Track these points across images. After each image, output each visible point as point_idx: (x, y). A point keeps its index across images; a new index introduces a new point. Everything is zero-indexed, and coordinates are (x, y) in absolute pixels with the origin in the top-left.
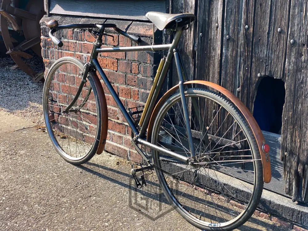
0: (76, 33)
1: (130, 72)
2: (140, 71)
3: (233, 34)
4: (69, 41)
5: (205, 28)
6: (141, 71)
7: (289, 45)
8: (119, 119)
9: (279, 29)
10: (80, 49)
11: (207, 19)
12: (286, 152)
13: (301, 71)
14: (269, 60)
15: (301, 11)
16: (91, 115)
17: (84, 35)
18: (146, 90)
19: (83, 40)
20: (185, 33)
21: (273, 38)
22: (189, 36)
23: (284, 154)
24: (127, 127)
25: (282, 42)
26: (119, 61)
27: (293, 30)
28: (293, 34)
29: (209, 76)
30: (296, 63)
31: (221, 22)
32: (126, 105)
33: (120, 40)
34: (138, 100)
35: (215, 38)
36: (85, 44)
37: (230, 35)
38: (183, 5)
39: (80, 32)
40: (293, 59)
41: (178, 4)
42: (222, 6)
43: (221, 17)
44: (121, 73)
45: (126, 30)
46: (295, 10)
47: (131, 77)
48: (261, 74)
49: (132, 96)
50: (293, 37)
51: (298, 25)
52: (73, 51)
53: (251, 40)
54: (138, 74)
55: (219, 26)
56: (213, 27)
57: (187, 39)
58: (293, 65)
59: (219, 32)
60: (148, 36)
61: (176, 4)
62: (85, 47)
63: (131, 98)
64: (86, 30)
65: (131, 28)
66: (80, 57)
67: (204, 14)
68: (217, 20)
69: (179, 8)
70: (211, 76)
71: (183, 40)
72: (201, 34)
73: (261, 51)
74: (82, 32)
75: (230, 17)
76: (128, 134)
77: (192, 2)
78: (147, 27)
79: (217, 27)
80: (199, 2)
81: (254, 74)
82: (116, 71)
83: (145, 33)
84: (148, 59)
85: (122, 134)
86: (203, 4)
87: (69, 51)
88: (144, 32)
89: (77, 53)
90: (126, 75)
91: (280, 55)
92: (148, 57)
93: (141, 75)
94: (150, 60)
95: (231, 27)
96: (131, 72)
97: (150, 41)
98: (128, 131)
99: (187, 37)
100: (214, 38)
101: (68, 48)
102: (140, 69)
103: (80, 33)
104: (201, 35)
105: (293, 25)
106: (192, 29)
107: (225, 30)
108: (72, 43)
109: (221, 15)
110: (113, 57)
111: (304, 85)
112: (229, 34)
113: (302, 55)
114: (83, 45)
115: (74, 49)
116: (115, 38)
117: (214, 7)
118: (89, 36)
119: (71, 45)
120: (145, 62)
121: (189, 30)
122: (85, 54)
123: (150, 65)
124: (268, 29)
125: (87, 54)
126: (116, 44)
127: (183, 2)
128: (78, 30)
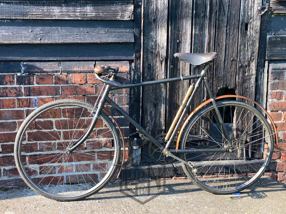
4: (8, 86)
7: (238, 68)
9: (232, 59)
12: (239, 131)
13: (246, 82)
14: (225, 78)
15: (245, 47)
17: (34, 79)
19: (31, 83)
20: (156, 67)
21: (227, 64)
23: (237, 133)
25: (234, 66)
27: (240, 58)
28: (240, 61)
29: (179, 95)
30: (243, 78)
38: (153, 46)
40: (241, 75)
41: (149, 45)
46: (241, 46)
48: (220, 87)
50: (241, 62)
51: (243, 55)
52: (15, 96)
53: (212, 67)
57: (158, 70)
58: (241, 79)
60: (124, 72)
61: (147, 46)
62: (36, 90)
69: (149, 48)
70: (180, 94)
71: (153, 72)
72: (172, 66)
73: (220, 73)
74: (30, 76)
81: (215, 88)
84: (124, 91)
89: (20, 97)
91: (233, 73)
94: (126, 91)
97: (125, 75)
102: (113, 100)
103: (28, 77)
104: (172, 67)
105: (240, 56)
111: (248, 89)
113: (245, 73)
114: (32, 89)
115: (15, 94)
116: (82, 77)
117: (182, 47)
118: (42, 79)
119: (11, 91)
120: (120, 93)
121: (160, 64)
122: (35, 97)
123: (126, 95)
124: (224, 59)
125: (38, 97)
126: (83, 82)
127: (153, 44)
128: (24, 75)
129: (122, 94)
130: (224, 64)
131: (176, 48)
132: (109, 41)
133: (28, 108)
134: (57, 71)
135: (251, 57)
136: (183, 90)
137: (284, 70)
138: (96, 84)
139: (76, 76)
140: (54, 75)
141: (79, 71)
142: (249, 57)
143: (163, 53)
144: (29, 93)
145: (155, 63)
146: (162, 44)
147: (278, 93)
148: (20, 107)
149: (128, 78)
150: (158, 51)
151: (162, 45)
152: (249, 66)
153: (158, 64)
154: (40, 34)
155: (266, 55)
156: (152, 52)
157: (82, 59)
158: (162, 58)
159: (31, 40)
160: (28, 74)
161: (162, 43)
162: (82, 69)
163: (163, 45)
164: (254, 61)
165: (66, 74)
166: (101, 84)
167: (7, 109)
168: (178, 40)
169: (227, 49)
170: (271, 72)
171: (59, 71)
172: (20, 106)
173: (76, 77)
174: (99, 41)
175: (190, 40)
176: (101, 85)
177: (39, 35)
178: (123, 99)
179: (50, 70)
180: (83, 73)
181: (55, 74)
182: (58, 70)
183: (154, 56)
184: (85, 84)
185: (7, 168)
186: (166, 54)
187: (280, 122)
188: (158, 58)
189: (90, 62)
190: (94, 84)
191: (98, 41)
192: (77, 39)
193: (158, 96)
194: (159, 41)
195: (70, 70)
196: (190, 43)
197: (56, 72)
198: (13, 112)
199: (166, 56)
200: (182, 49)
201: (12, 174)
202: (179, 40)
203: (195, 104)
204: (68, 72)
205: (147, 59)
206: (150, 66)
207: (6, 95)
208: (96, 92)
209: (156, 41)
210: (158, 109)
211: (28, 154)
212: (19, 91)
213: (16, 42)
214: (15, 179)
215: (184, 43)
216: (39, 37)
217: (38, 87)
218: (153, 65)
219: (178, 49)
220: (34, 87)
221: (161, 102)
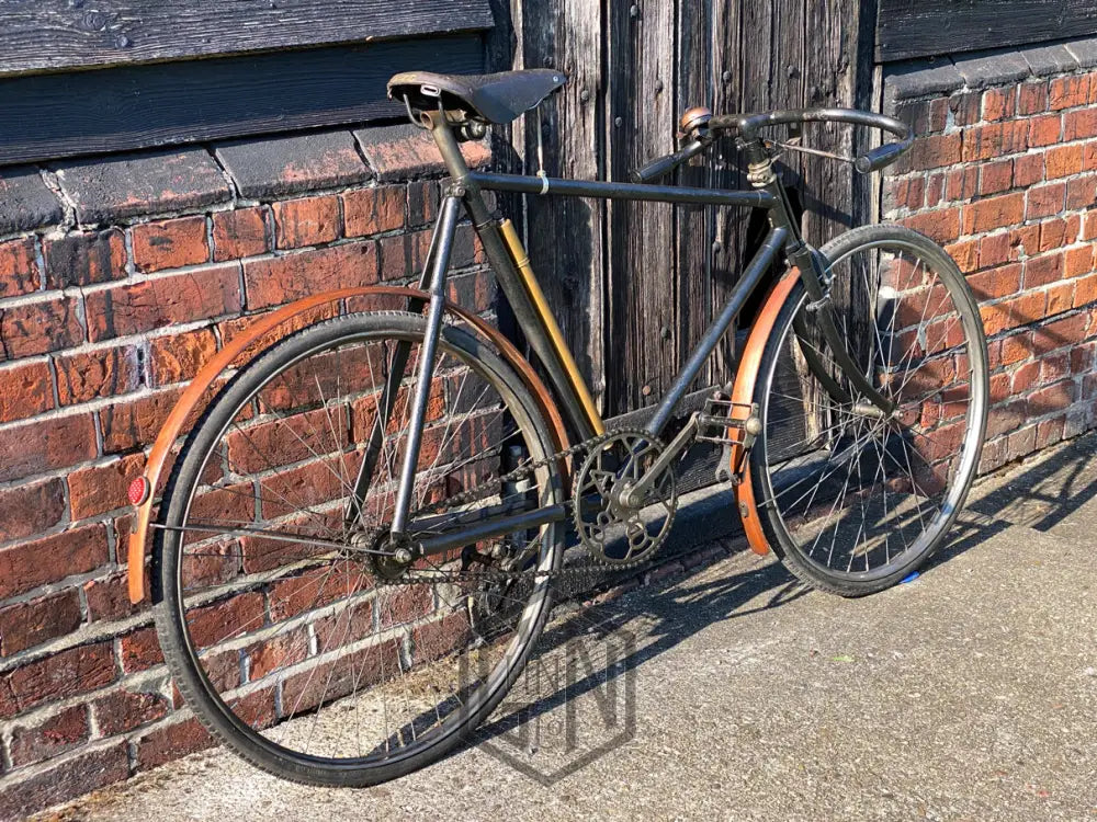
0: (64, 251)
7: (807, 102)
9: (789, 70)
11: (627, 72)
15: (822, 19)
17: (127, 245)
19: (117, 273)
20: (565, 129)
21: (778, 92)
25: (795, 97)
27: (813, 64)
28: (812, 74)
29: (641, 238)
31: (671, 73)
34: (443, 416)
35: (653, 122)
36: (132, 290)
38: (553, 38)
39: (91, 240)
41: (539, 36)
43: (672, 59)
46: (814, 16)
50: (814, 80)
51: (819, 52)
55: (665, 86)
56: (644, 93)
57: (573, 144)
61: (533, 40)
62: (139, 301)
68: (656, 70)
69: (542, 50)
70: (646, 235)
71: (558, 151)
74: (107, 237)
84: (477, 248)
87: (9, 358)
95: (691, 83)
103: (98, 243)
104: (619, 122)
105: (812, 55)
109: (672, 53)
111: (835, 183)
114: (119, 299)
115: (48, 339)
116: (325, 210)
117: (646, 34)
118: (162, 242)
119: (27, 324)
120: (465, 263)
121: (578, 116)
122: (138, 341)
123: (484, 266)
124: (767, 73)
125: (151, 335)
126: (330, 233)
127: (553, 30)
128: (79, 233)
129: (471, 265)
130: (769, 93)
131: (627, 41)
132: (405, 26)
133: (107, 402)
134: (222, 194)
135: (840, 59)
136: (655, 214)
137: (926, 97)
138: (378, 236)
139: (299, 209)
140: (209, 214)
141: (308, 181)
142: (836, 57)
143: (588, 67)
144: (110, 321)
145: (560, 112)
146: (583, 27)
147: (913, 185)
148: (75, 400)
150: (572, 58)
151: (583, 33)
152: (835, 95)
153: (571, 116)
154: (119, 16)
155: (874, 46)
157: (299, 126)
158: (585, 88)
159: (88, 51)
160: (94, 226)
161: (583, 22)
162: (316, 171)
163: (586, 30)
164: (848, 70)
165: (256, 204)
166: (394, 233)
167: (16, 424)
168: (633, 7)
169: (777, 31)
170: (897, 108)
171: (231, 192)
172: (73, 395)
173: (300, 214)
174: (369, 33)
176: (395, 236)
177: (115, 20)
178: (477, 286)
179: (190, 194)
180: (324, 189)
181: (215, 209)
182: (225, 189)
184: (337, 240)
185: (31, 721)
186: (599, 72)
187: (919, 289)
188: (572, 90)
189: (330, 135)
190: (367, 237)
191: (364, 32)
192: (284, 29)
193: (577, 254)
194: (572, 17)
195: (275, 182)
197: (220, 198)
198: (44, 434)
199: (599, 78)
200: (645, 44)
201: (57, 740)
202: (635, 4)
203: (693, 264)
204: (268, 195)
206: (545, 128)
207: (6, 352)
208: (380, 273)
209: (563, 14)
210: (578, 309)
211: (123, 626)
212: (66, 320)
213: (20, 67)
214: (69, 763)
215: (651, 16)
216: (119, 31)
217: (146, 286)
218: (555, 125)
219: (632, 45)
220: (130, 291)
221: (589, 278)
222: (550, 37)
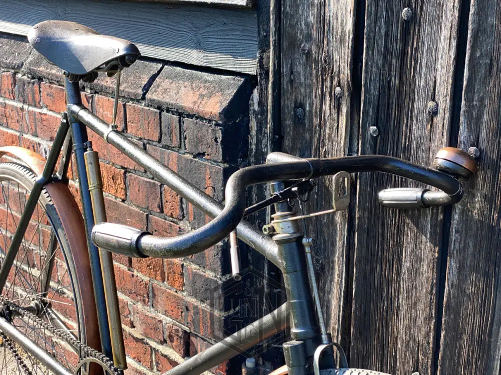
0: (21, 84)
1: (158, 211)
2: (185, 211)
3: (493, 144)
4: (7, 102)
5: (388, 109)
6: (187, 213)
8: (134, 327)
10: (33, 128)
11: (395, 82)
16: (68, 297)
17: (40, 92)
18: (204, 268)
19: (37, 104)
20: (321, 119)
22: (331, 129)
24: (156, 354)
26: (128, 175)
29: (400, 264)
31: (448, 98)
32: (151, 295)
33: (128, 117)
34: (183, 291)
35: (424, 147)
36: (43, 116)
37: (483, 145)
38: (313, 26)
39: (29, 83)
41: (297, 23)
42: (454, 44)
43: (450, 81)
44: (134, 208)
45: (143, 90)
47: (162, 223)
49: (166, 275)
52: (17, 129)
54: (181, 220)
55: (441, 111)
56: (415, 112)
57: (327, 136)
59: (439, 131)
60: (206, 118)
61: (291, 26)
62: (45, 123)
63: (163, 281)
64: (44, 79)
65: (158, 86)
66: (33, 147)
67: (387, 64)
68: (432, 88)
69: (300, 36)
70: (406, 264)
71: (311, 137)
72: (373, 128)
74: (33, 84)
75: (484, 83)
76: (158, 370)
77: (342, 20)
78: (205, 87)
79: (434, 113)
80: (369, 25)
82: (123, 201)
83: (196, 107)
85: (145, 367)
86: (383, 30)
87: (8, 127)
88: (195, 103)
89: (25, 136)
90: (147, 216)
92: (207, 177)
93: (187, 222)
94: (214, 188)
95: (485, 117)
96: (162, 212)
97: (210, 131)
98: (157, 363)
99: (327, 131)
100: (418, 147)
101: (5, 121)
102: (184, 206)
103: (31, 85)
104: (374, 132)
106: (344, 110)
107: (461, 128)
108: (13, 108)
109: (451, 74)
110: (113, 161)
112: (476, 143)
114: (38, 118)
117: (423, 43)
118: (50, 96)
119: (12, 114)
121: (333, 110)
122: (45, 144)
125: (48, 143)
126: (118, 126)
127: (312, 19)
128: (25, 77)
139: (105, 103)
143: (342, 64)
144: (36, 128)
145: (316, 102)
146: (339, 21)
149: (216, 140)
150: (328, 51)
153: (326, 108)
156: (308, 54)
158: (339, 85)
160: (31, 76)
161: (339, 18)
163: (342, 25)
165: (89, 91)
168: (406, 9)
173: (104, 107)
175: (457, 14)
183: (314, 72)
188: (329, 84)
190: (141, 139)
193: (324, 239)
194: (330, 9)
196: (455, 29)
202: (409, 6)
204: (92, 88)
205: (291, 82)
206: (300, 110)
207: (7, 123)
209: (323, 5)
212: (22, 119)
215: (431, 23)
217: (47, 117)
218: (310, 111)
219: (404, 53)
220: (42, 116)
221: (333, 268)
222: (308, 25)
